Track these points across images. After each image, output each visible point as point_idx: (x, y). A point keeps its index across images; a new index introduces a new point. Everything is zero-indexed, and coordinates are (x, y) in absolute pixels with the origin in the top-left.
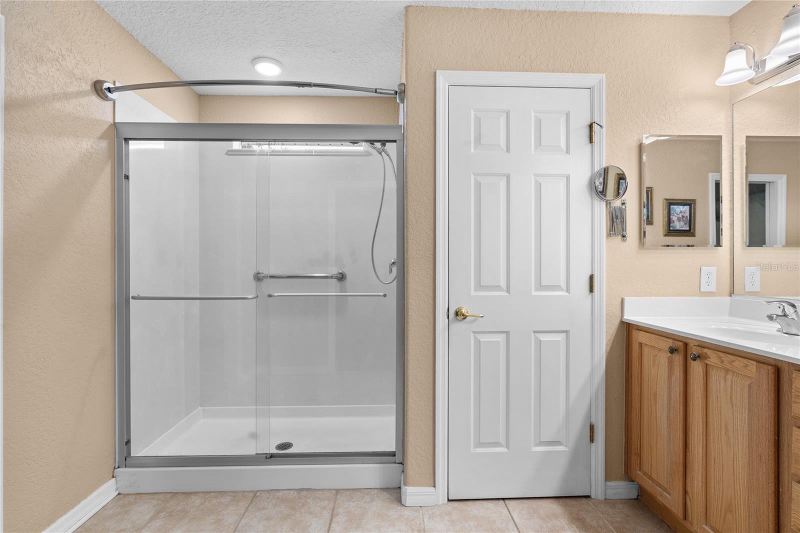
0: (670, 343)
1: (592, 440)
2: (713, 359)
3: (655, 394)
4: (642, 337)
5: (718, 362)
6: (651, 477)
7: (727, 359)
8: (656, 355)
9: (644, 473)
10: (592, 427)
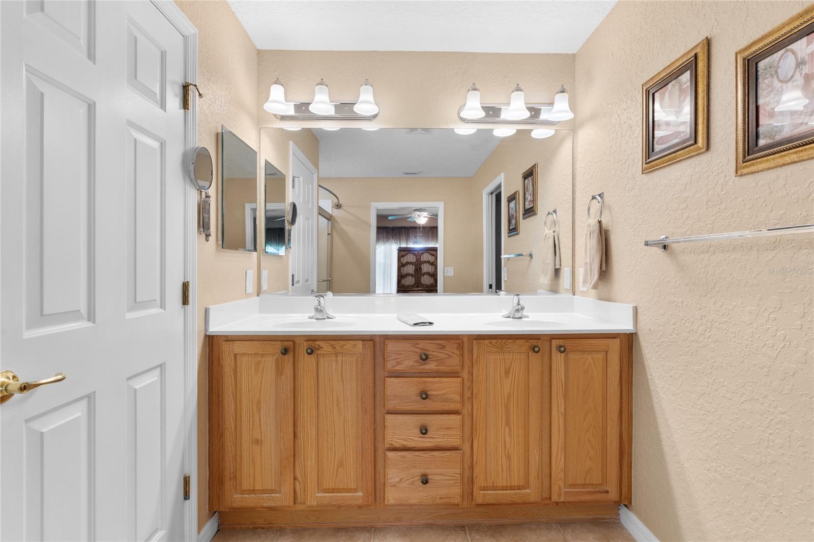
0: (278, 346)
1: (186, 496)
2: (326, 347)
3: (259, 402)
4: (238, 348)
5: (330, 349)
6: (253, 491)
7: (338, 344)
8: (260, 362)
9: (243, 492)
10: (186, 481)
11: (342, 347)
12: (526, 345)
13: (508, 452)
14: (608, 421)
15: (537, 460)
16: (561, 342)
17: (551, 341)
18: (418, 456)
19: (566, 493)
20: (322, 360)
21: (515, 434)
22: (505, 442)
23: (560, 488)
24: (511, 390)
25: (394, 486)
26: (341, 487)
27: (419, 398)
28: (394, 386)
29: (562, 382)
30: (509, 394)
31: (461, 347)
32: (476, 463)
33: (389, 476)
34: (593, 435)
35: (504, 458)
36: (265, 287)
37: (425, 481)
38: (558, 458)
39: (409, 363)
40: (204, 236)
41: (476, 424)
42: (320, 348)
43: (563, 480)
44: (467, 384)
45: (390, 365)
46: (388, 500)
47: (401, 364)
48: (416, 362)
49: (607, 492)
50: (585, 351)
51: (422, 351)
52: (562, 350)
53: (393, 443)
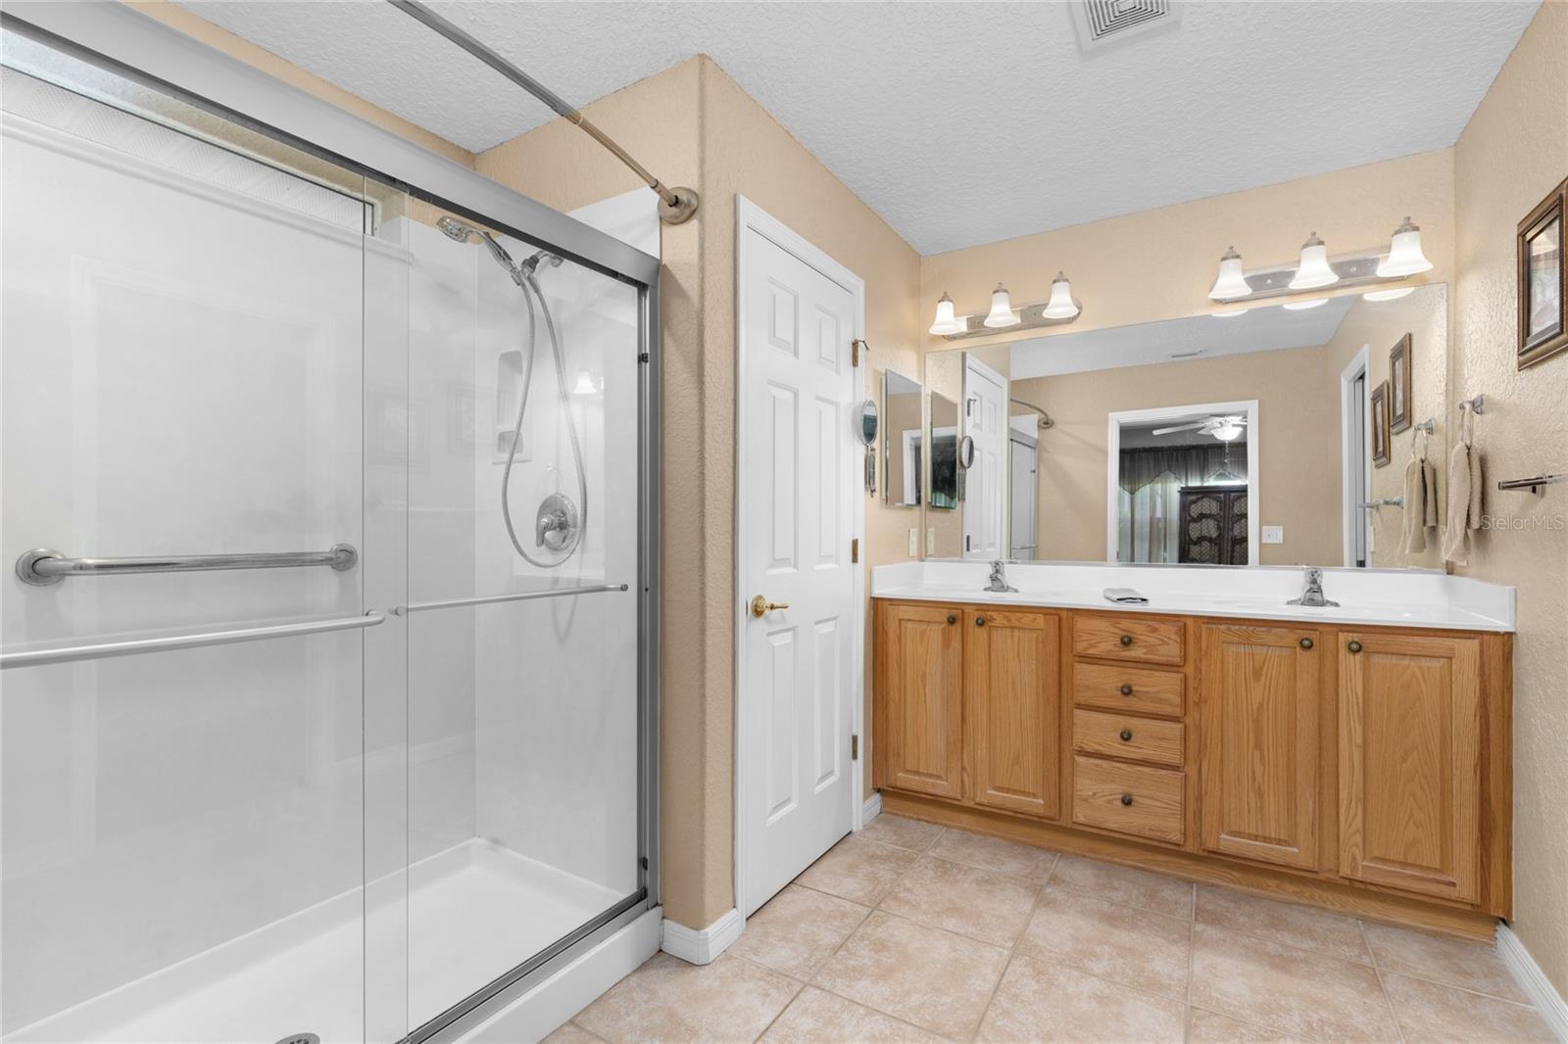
0: (945, 614)
1: (855, 756)
2: (999, 619)
3: (924, 675)
4: (904, 612)
5: (1005, 622)
6: (918, 773)
7: (1014, 617)
8: (925, 630)
9: (907, 771)
10: (855, 739)
11: (1019, 620)
12: (1291, 638)
13: (1259, 787)
14: (1454, 771)
15: (1311, 809)
16: (1356, 637)
17: (1337, 635)
18: (1118, 768)
19: (1364, 867)
20: (994, 633)
21: (1271, 763)
22: (1253, 773)
23: (1354, 858)
24: (1263, 699)
25: (1086, 800)
26: (1017, 788)
27: (1119, 693)
28: (1085, 673)
29: (1357, 698)
30: (1261, 705)
31: (1183, 631)
32: (1206, 793)
33: (1079, 787)
34: (1422, 788)
35: (1251, 794)
36: (931, 550)
37: (1127, 802)
38: (1351, 812)
39: (1107, 645)
40: (869, 492)
41: (1206, 739)
42: (992, 619)
43: (1361, 847)
44: (1191, 683)
45: (1080, 647)
46: (1077, 817)
47: (1095, 647)
48: (1116, 645)
49: (1453, 885)
50: (1406, 655)
51: (1124, 634)
52: (1356, 649)
53: (1082, 745)
